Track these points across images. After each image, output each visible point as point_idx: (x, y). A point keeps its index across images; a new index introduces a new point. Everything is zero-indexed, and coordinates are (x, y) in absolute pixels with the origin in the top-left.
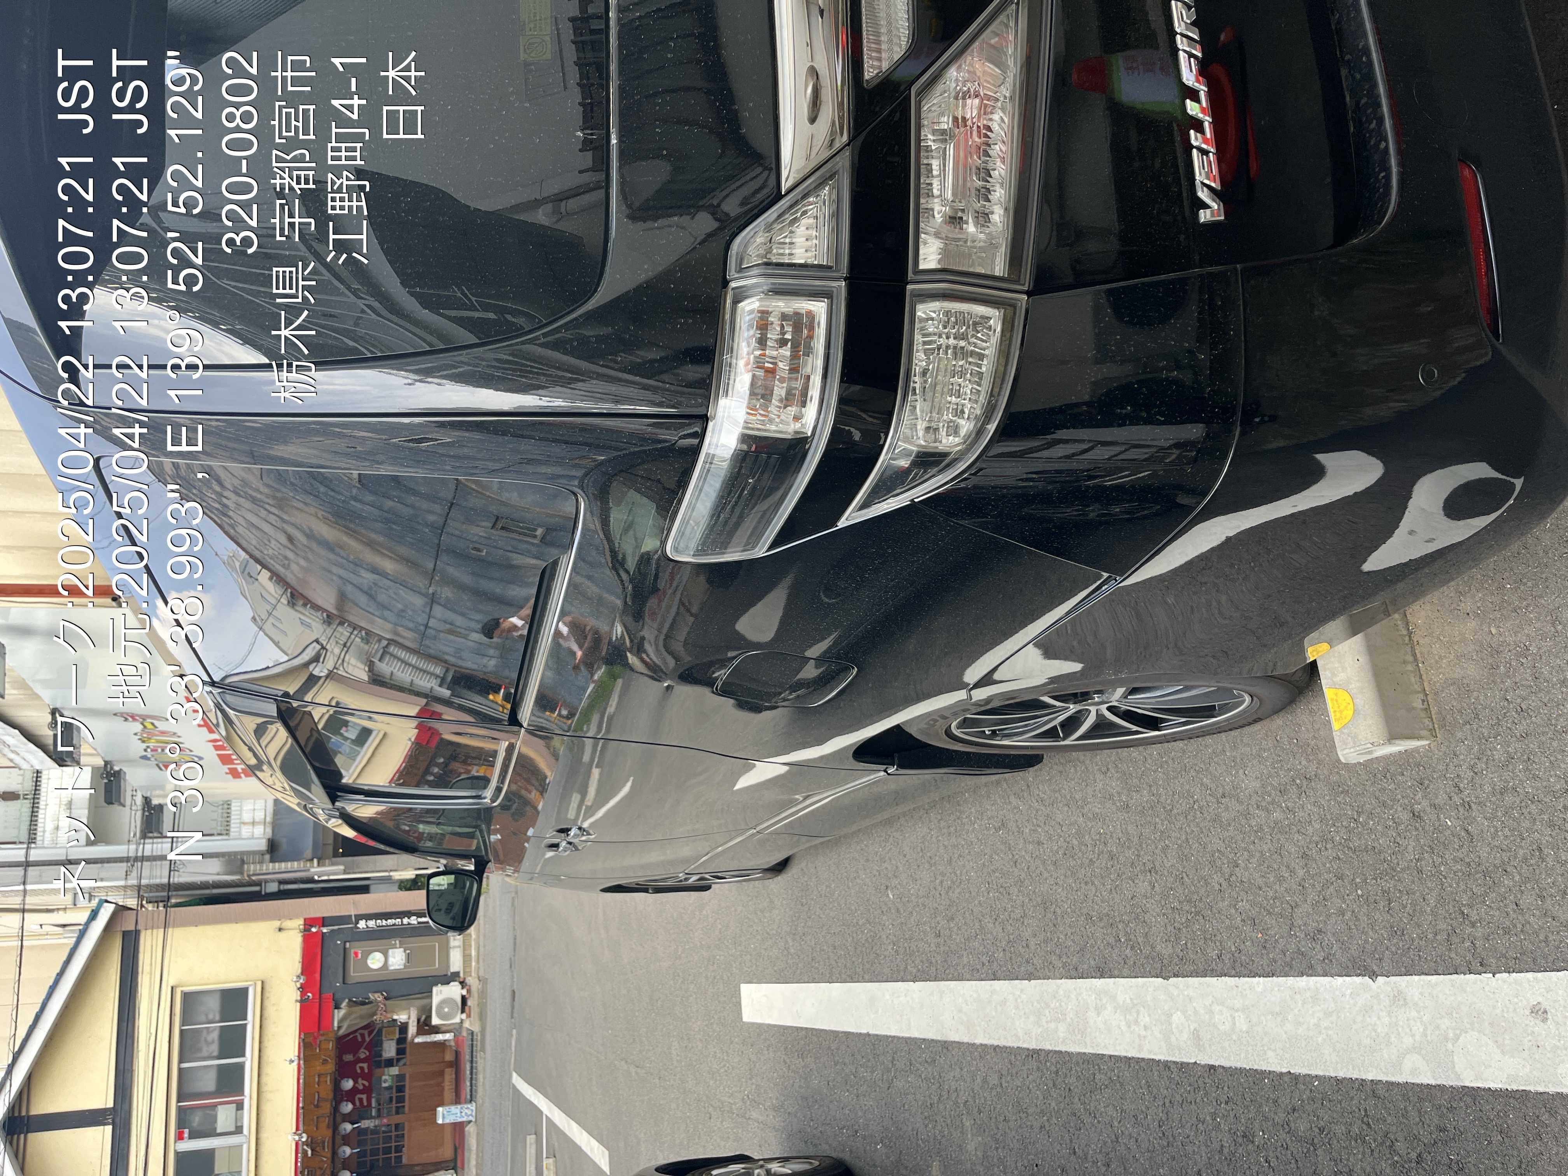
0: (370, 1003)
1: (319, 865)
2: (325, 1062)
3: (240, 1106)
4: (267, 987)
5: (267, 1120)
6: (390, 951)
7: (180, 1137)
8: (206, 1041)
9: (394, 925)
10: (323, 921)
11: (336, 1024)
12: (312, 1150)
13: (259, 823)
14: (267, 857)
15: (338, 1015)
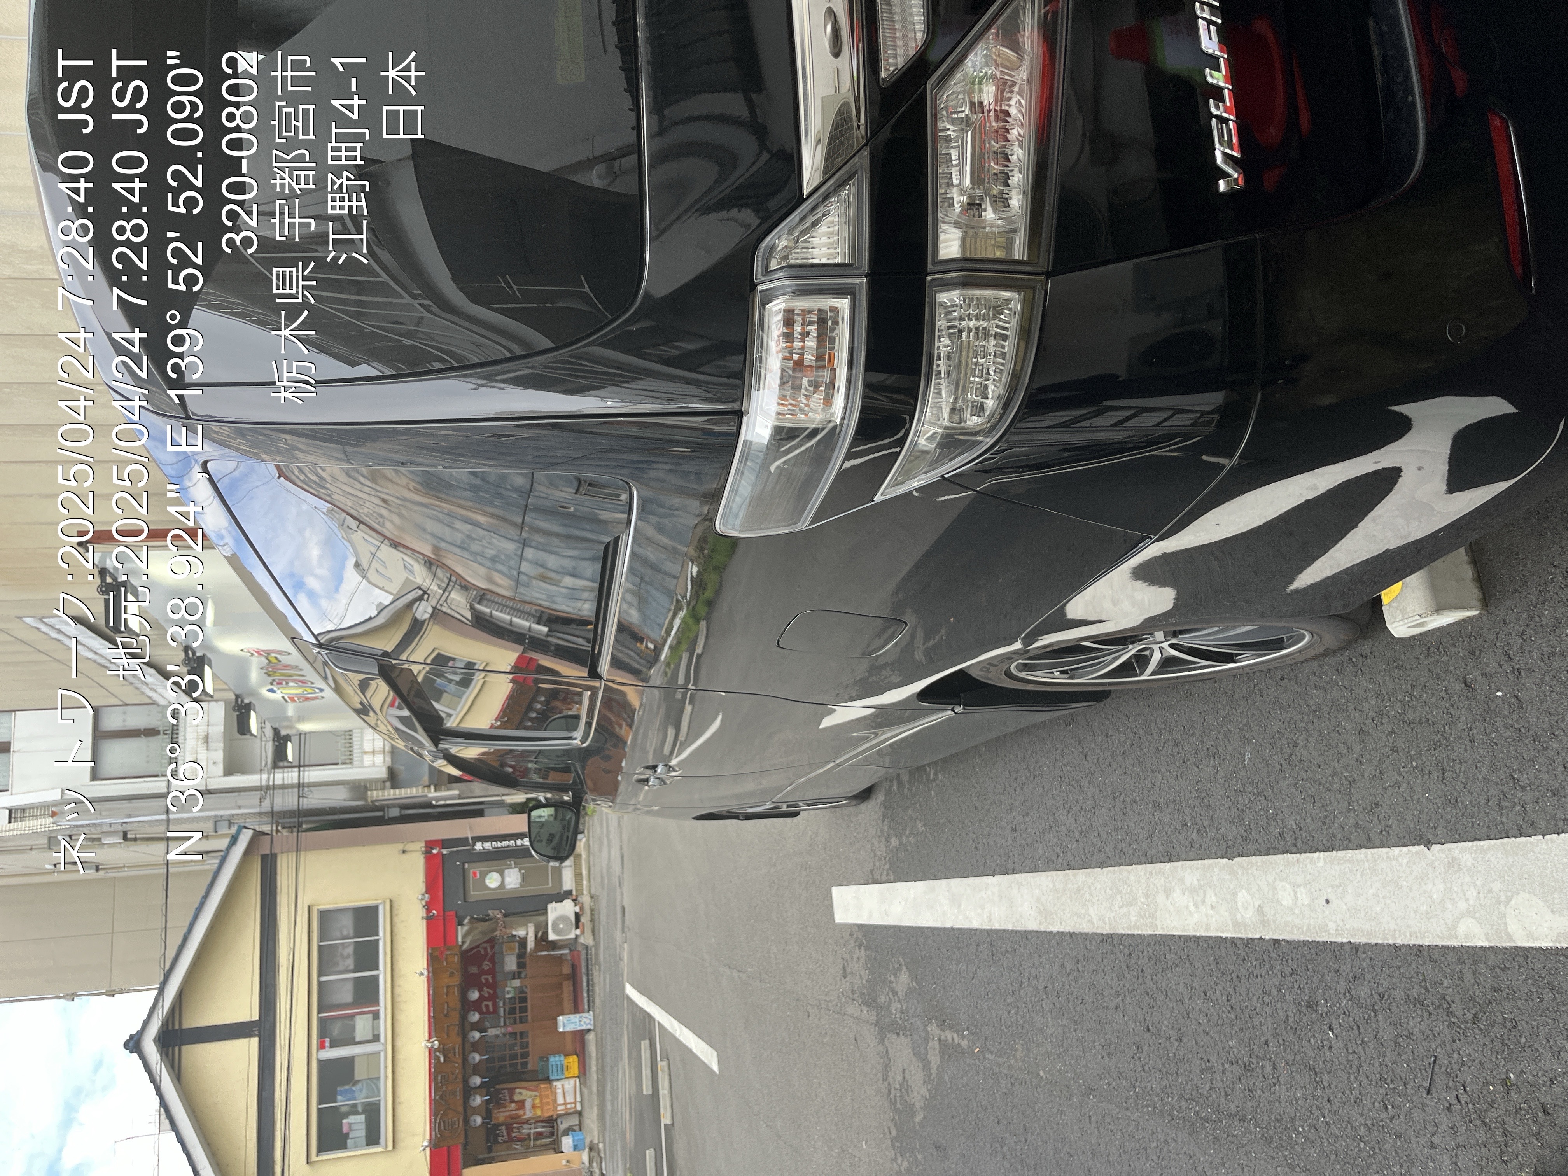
0: (490, 920)
1: (436, 791)
2: (452, 975)
3: (376, 1016)
4: (396, 906)
5: (402, 1028)
6: (506, 871)
7: (322, 1046)
8: (342, 955)
9: (508, 846)
10: (444, 843)
11: (460, 939)
12: (445, 1057)
13: (379, 752)
14: (388, 784)
15: (461, 931)
